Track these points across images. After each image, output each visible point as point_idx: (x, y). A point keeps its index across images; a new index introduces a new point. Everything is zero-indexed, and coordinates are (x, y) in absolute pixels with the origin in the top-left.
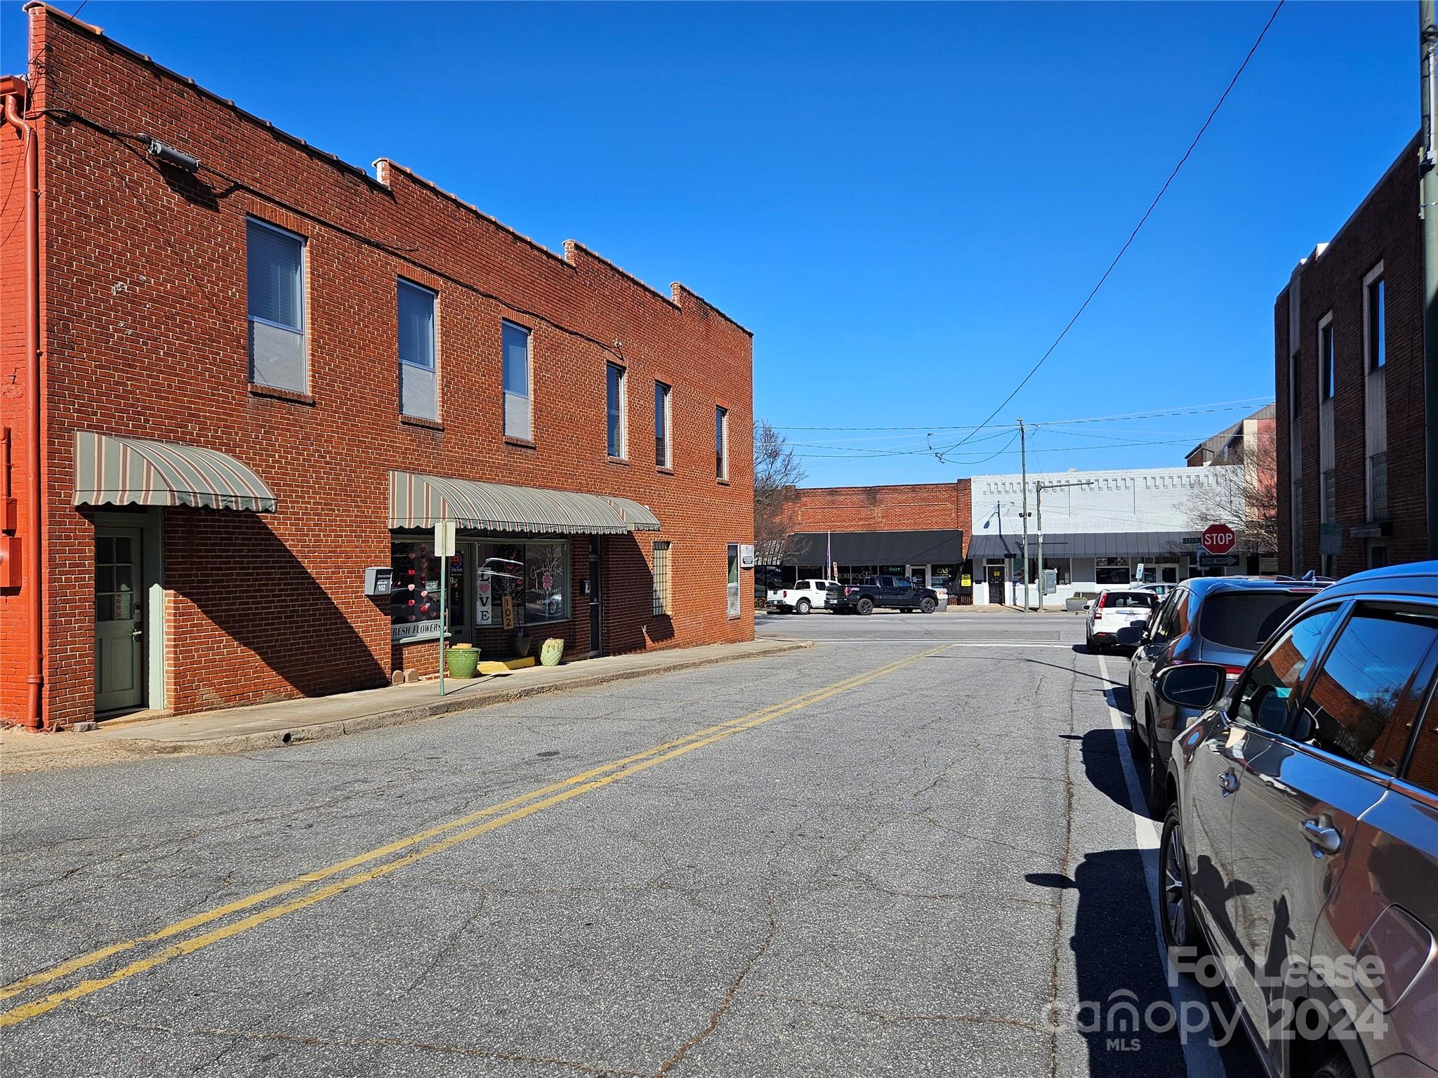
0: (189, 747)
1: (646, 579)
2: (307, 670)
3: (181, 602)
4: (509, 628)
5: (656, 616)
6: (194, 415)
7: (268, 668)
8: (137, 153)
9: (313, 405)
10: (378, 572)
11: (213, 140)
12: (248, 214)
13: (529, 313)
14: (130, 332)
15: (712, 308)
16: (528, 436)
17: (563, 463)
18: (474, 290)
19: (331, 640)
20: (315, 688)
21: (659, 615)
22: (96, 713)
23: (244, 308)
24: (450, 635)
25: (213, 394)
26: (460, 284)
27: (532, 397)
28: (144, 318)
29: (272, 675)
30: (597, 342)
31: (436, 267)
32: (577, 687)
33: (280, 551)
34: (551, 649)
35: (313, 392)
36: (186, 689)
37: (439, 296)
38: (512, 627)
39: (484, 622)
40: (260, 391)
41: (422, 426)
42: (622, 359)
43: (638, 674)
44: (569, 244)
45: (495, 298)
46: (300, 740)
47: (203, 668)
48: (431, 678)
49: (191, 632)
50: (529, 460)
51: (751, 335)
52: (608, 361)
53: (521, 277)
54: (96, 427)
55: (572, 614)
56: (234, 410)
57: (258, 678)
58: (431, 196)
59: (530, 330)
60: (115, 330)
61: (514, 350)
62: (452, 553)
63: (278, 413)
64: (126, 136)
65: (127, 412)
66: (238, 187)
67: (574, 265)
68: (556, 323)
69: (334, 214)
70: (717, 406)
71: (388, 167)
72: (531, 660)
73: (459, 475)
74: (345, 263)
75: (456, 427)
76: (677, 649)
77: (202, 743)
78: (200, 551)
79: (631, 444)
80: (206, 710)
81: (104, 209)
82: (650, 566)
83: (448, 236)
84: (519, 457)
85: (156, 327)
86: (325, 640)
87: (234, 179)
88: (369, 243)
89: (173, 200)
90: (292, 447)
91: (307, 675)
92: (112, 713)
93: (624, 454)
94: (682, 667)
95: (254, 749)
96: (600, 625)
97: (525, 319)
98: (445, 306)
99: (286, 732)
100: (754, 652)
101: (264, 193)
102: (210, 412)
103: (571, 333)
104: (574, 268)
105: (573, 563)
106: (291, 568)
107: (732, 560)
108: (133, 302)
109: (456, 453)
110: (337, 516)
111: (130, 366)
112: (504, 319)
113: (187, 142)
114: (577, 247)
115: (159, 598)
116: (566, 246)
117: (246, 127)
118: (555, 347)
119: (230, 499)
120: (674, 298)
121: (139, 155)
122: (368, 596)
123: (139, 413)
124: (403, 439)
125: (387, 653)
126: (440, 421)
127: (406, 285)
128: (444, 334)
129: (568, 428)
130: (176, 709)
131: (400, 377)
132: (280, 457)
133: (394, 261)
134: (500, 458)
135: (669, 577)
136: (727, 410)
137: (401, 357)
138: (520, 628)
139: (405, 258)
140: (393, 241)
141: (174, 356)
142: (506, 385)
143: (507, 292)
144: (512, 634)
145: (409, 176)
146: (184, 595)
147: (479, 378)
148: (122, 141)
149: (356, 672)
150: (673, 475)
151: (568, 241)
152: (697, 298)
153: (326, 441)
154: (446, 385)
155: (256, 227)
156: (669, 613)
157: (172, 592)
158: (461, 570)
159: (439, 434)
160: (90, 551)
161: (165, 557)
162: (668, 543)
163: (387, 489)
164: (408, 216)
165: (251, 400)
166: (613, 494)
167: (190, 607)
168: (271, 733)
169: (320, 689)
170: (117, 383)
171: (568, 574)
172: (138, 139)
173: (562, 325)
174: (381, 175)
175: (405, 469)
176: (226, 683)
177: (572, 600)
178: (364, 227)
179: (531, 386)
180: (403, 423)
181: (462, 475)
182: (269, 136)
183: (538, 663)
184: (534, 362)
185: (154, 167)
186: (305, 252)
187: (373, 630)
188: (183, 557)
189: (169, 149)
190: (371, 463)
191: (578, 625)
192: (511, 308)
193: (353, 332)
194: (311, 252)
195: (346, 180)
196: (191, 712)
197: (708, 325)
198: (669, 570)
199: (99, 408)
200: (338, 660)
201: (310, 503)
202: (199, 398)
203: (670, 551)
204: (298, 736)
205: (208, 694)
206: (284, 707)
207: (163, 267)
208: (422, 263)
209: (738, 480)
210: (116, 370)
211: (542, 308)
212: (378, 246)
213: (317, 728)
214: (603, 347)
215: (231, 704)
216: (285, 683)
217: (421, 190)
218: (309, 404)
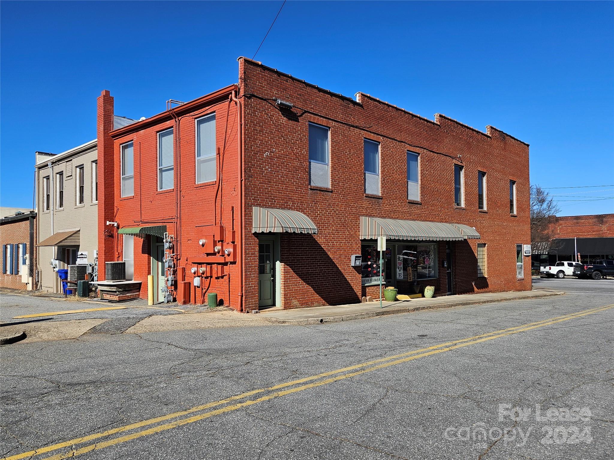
0: (288, 322)
1: (475, 261)
2: (330, 295)
3: (286, 267)
4: (410, 281)
5: (479, 277)
6: (290, 199)
8: (272, 105)
9: (332, 192)
10: (356, 257)
11: (297, 96)
12: (309, 121)
13: (419, 147)
14: (270, 170)
15: (507, 135)
16: (418, 199)
17: (434, 210)
18: (395, 140)
19: (338, 283)
20: (333, 302)
21: (481, 277)
22: (259, 307)
23: (307, 157)
24: (385, 283)
25: (297, 190)
26: (389, 138)
27: (420, 182)
28: (274, 164)
29: (317, 296)
30: (450, 156)
31: (379, 133)
32: (440, 308)
33: (320, 249)
34: (429, 290)
35: (332, 187)
36: (288, 300)
37: (381, 144)
38: (412, 280)
39: (400, 278)
40: (313, 188)
41: (374, 198)
42: (462, 162)
43: (469, 304)
44: (437, 115)
45: (404, 142)
46: (326, 322)
47: (293, 292)
48: (378, 301)
49: (289, 279)
50: (419, 209)
51: (528, 145)
52: (455, 164)
53: (415, 132)
54: (259, 205)
55: (439, 276)
56: (304, 196)
57: (313, 297)
58: (378, 104)
59: (419, 154)
60: (265, 170)
61: (412, 163)
62: (384, 249)
63: (319, 196)
64: (269, 99)
65: (268, 199)
66: (306, 112)
67: (439, 124)
68: (431, 150)
69: (340, 117)
70: (510, 180)
71: (361, 95)
72: (420, 295)
73: (389, 217)
74: (344, 136)
75: (387, 197)
76: (490, 293)
77: (292, 321)
78: (292, 249)
79: (466, 200)
80: (294, 308)
81: (262, 127)
82: (476, 254)
83: (384, 119)
84: (414, 209)
85: (278, 167)
86: (336, 283)
87: (304, 109)
88: (353, 126)
89: (284, 120)
90: (324, 209)
91: (330, 297)
92: (264, 307)
93: (463, 205)
94: (491, 301)
95: (310, 324)
96: (452, 281)
97: (417, 150)
98: (383, 148)
99: (321, 318)
100: (530, 296)
101: (315, 113)
102: (296, 197)
103: (438, 153)
104: (439, 125)
105: (439, 253)
106: (324, 255)
107: (519, 252)
108: (271, 159)
109: (387, 208)
110: (340, 235)
111: (270, 182)
112: (408, 150)
113: (289, 98)
114: (441, 116)
115: (279, 266)
116: (436, 116)
117: (309, 89)
118: (430, 160)
119: (302, 229)
120: (488, 133)
121: (273, 106)
122: (352, 266)
123: (272, 199)
124: (366, 203)
125: (360, 289)
126: (381, 195)
127: (367, 141)
128: (383, 159)
129: (436, 195)
130: (284, 307)
131: (365, 179)
132: (320, 212)
133: (363, 132)
134: (406, 209)
135: (486, 259)
136: (515, 182)
137: (365, 170)
138: (415, 281)
139: (367, 131)
140: (362, 124)
141: (284, 177)
142: (408, 178)
143: (409, 139)
144: (412, 283)
145: (369, 98)
146: (287, 265)
147: (397, 176)
148: (267, 102)
149: (348, 297)
150: (487, 213)
151: (436, 114)
152: (500, 131)
153: (336, 206)
154: (383, 180)
155: (312, 126)
156: (486, 276)
157: (283, 264)
158: (390, 256)
159: (380, 200)
160: (257, 249)
161: (281, 251)
162: (485, 244)
163: (359, 224)
164: (368, 113)
165: (310, 192)
166: (458, 223)
167: (289, 270)
168: (316, 319)
169: (335, 303)
170: (266, 189)
171: (437, 257)
172: (273, 100)
173: (433, 151)
174: (358, 99)
175: (367, 215)
176: (301, 298)
177: (439, 270)
178: (351, 120)
179: (419, 178)
180: (366, 197)
181: (390, 217)
182: (316, 91)
183: (423, 296)
184: (421, 167)
185: (278, 109)
186: (329, 133)
187: (354, 280)
188: (287, 251)
189: (283, 102)
190: (353, 214)
191: (442, 280)
192: (411, 146)
193: (347, 162)
194: (331, 133)
195: (345, 103)
196: (289, 309)
197: (505, 144)
198: (486, 256)
199: (260, 198)
200: (341, 291)
201: (330, 230)
202: (292, 192)
203: (486, 248)
204: (325, 321)
205: (295, 302)
206: (321, 309)
207: (281, 145)
208: (374, 132)
209: (522, 214)
210: (265, 184)
211: (425, 144)
212: (356, 127)
213: (332, 318)
214: (453, 158)
215: (303, 306)
216: (322, 299)
217: (374, 102)
218: (330, 192)
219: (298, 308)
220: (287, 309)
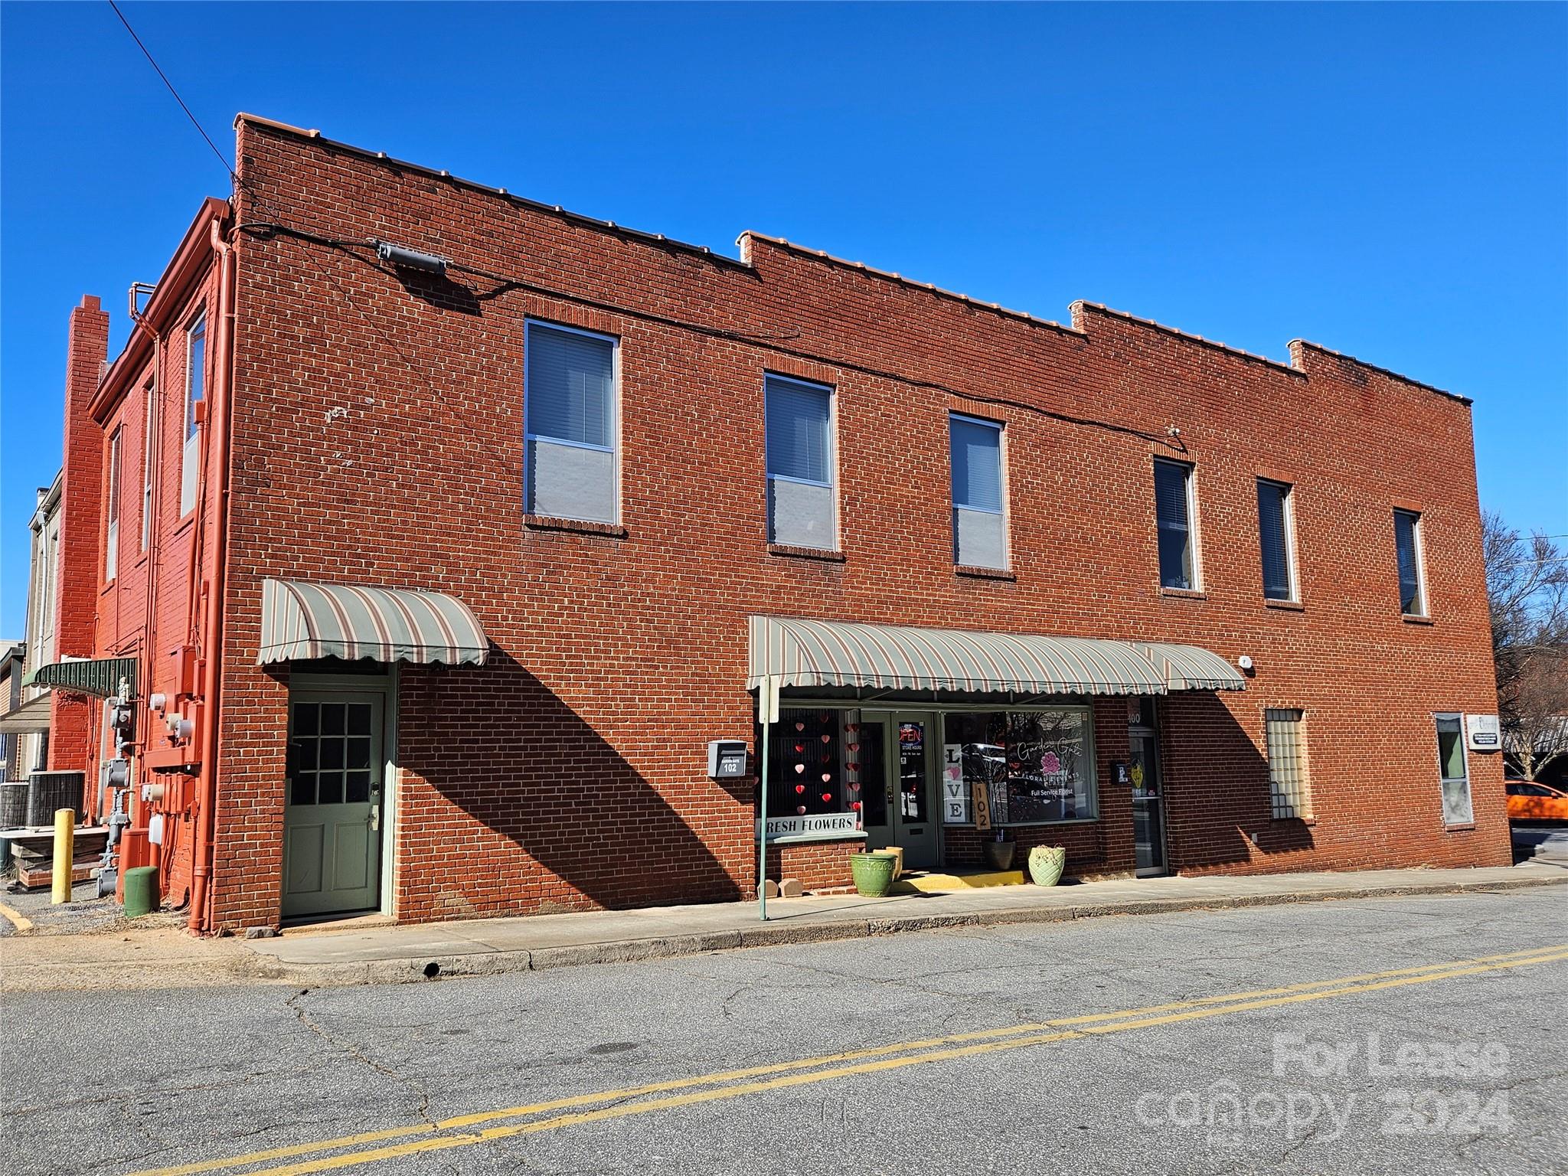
0: (292, 972)
1: (1258, 770)
2: (612, 873)
3: (414, 781)
4: (983, 828)
5: (1280, 820)
6: (439, 556)
7: (545, 870)
8: (367, 262)
9: (625, 536)
10: (721, 747)
11: (477, 237)
12: (527, 316)
13: (999, 401)
14: (349, 462)
15: (1374, 369)
16: (1005, 564)
17: (1070, 598)
18: (898, 379)
19: (652, 835)
21: (1287, 819)
22: (283, 918)
23: (522, 425)
24: (865, 834)
25: (469, 530)
26: (873, 373)
27: (1007, 512)
28: (371, 446)
29: (550, 879)
30: (1132, 432)
31: (831, 355)
33: (569, 719)
34: (1044, 860)
35: (624, 520)
36: (418, 891)
37: (837, 391)
38: (988, 827)
40: (539, 523)
41: (807, 558)
42: (1185, 451)
43: (1169, 908)
44: (1076, 307)
45: (937, 387)
46: (452, 973)
47: (445, 865)
48: (828, 893)
49: (427, 820)
50: (1004, 597)
51: (1467, 403)
52: (1155, 456)
53: (984, 355)
54: (295, 574)
55: (1101, 812)
56: (501, 547)
57: (532, 881)
58: (822, 268)
59: (1003, 423)
60: (328, 462)
61: (977, 454)
62: (775, 719)
63: (566, 549)
64: (349, 244)
65: (341, 555)
66: (511, 286)
67: (1083, 332)
68: (1052, 411)
69: (661, 303)
70: (1395, 508)
71: (751, 241)
72: (1020, 873)
73: (874, 619)
74: (680, 362)
75: (867, 556)
76: (1328, 872)
77: (306, 969)
78: (446, 719)
79: (1207, 570)
80: (448, 920)
81: (319, 326)
82: (1260, 745)
83: (851, 315)
84: (982, 595)
85: (387, 455)
86: (642, 835)
87: (506, 278)
88: (718, 335)
89: (417, 308)
90: (589, 590)
91: (611, 880)
93: (1198, 585)
95: (379, 982)
96: (1162, 830)
97: (994, 410)
98: (846, 402)
99: (431, 960)
101: (552, 290)
102: (464, 551)
103: (1082, 422)
104: (1084, 336)
105: (1098, 738)
106: (586, 740)
107: (1448, 741)
108: (355, 429)
109: (868, 589)
110: (663, 674)
111: (347, 502)
112: (951, 411)
113: (438, 242)
114: (1087, 308)
115: (393, 776)
116: (1073, 308)
117: (526, 217)
118: (1048, 444)
119: (409, 649)
120: (1296, 363)
121: (371, 264)
122: (713, 779)
123: (359, 556)
124: (773, 575)
125: (748, 855)
126: (840, 550)
127: (777, 382)
128: (846, 438)
129: (1077, 551)
130: (401, 916)
131: (772, 500)
132: (571, 602)
133: (756, 352)
134: (950, 593)
135: (1305, 761)
136: (1419, 514)
137: (772, 470)
138: (1000, 829)
139: (776, 348)
140: (755, 324)
141: (411, 488)
142: (960, 493)
143: (958, 377)
144: (989, 837)
145: (785, 247)
146: (419, 773)
147: (909, 491)
148: (346, 251)
149: (694, 880)
150: (1302, 611)
151: (1074, 303)
152: (1340, 357)
153: (645, 581)
154: (849, 501)
155: (540, 331)
156: (1308, 816)
157: (402, 769)
158: (920, 748)
159: (838, 567)
160: (282, 719)
161: (400, 727)
162: (1300, 712)
163: (746, 639)
164: (783, 296)
165: (528, 534)
166: (1174, 640)
167: (427, 789)
168: (407, 962)
170: (330, 522)
171: (1092, 754)
172: (368, 245)
173: (1063, 414)
174: (744, 257)
175: (777, 614)
176: (480, 885)
177: (1100, 792)
178: (710, 316)
179: (1006, 498)
180: (773, 554)
181: (878, 619)
182: (559, 223)
183: (1028, 879)
184: (1010, 465)
185: (390, 274)
186: (617, 353)
187: (722, 824)
188: (417, 726)
189: (398, 250)
190: (720, 607)
191: (1109, 828)
192: (966, 397)
193: (690, 444)
194: (624, 353)
195: (681, 261)
196: (425, 921)
197: (1368, 396)
198: (1304, 751)
199: (301, 551)
200: (663, 862)
201: (618, 659)
202: (449, 535)
203: (1302, 725)
204: (449, 968)
205: (452, 898)
207: (400, 386)
208: (809, 352)
209: (1452, 617)
210: (329, 507)
211: (1027, 393)
212: (732, 337)
213: (483, 958)
214: (1146, 437)
215: (489, 913)
216: (573, 890)
217: (805, 263)
218: (617, 536)
219: (464, 918)
220: (414, 922)
